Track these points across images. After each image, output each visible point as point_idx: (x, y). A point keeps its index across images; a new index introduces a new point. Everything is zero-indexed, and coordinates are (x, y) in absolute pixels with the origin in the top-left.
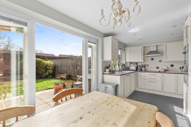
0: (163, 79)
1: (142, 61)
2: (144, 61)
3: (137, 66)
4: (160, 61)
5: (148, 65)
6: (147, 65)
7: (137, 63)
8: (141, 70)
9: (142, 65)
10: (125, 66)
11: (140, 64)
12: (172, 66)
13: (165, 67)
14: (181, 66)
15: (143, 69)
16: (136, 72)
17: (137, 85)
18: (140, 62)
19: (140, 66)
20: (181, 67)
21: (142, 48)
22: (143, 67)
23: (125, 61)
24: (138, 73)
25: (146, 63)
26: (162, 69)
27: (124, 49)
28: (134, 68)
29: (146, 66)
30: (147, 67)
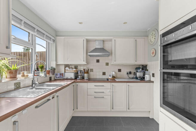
0: (113, 92)
1: (85, 63)
2: (88, 63)
3: (76, 72)
4: (107, 64)
5: (93, 69)
6: (91, 69)
7: (76, 67)
8: (83, 78)
9: (84, 69)
10: (56, 71)
11: (82, 68)
12: (120, 70)
13: (114, 73)
14: (128, 71)
15: (86, 75)
16: (74, 84)
17: (75, 106)
18: (81, 65)
19: (81, 71)
20: (129, 73)
21: (84, 41)
22: (85, 73)
23: (56, 63)
24: (77, 84)
25: (90, 67)
26: (110, 76)
27: (53, 38)
28: (72, 76)
29: (89, 71)
30: (91, 73)
